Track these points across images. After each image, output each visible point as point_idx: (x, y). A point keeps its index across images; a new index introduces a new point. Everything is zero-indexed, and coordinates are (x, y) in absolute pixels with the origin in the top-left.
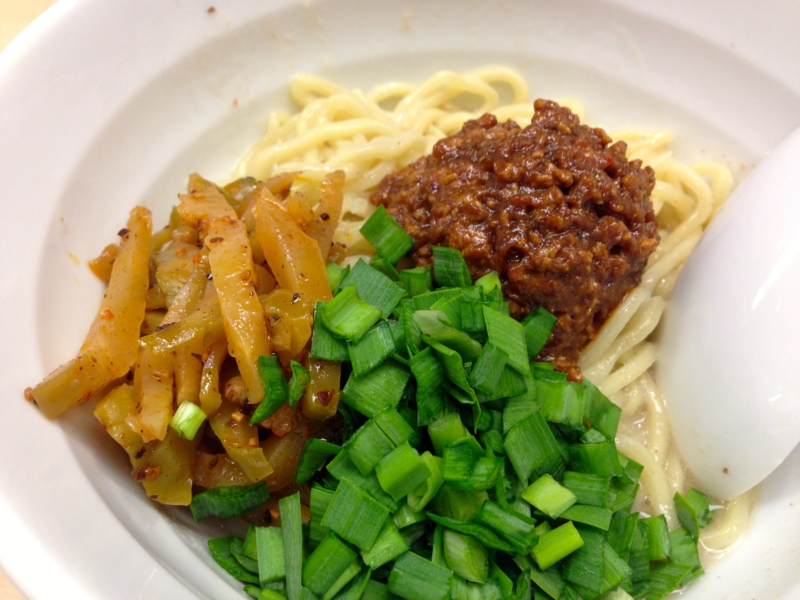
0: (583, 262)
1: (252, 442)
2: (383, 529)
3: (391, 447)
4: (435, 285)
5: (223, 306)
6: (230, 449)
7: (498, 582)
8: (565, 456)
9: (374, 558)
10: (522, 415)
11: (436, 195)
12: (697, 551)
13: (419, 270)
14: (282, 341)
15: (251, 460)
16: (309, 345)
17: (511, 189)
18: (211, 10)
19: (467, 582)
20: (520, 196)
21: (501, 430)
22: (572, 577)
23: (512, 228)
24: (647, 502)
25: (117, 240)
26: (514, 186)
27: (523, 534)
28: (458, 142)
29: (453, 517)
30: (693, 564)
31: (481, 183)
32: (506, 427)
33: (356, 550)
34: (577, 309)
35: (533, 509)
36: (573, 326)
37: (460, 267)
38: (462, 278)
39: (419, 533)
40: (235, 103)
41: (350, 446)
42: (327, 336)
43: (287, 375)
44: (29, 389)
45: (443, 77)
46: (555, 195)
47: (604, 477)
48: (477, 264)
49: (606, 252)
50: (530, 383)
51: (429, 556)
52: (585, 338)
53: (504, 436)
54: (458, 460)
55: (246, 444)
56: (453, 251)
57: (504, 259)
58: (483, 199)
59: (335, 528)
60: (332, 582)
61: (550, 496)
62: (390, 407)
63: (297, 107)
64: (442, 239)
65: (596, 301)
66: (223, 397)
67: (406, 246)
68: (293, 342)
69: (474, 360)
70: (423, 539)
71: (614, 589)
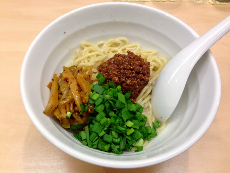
0: (135, 83)
1: (80, 117)
2: (102, 131)
3: (102, 118)
4: (110, 87)
5: (74, 96)
6: (76, 119)
7: (120, 138)
8: (133, 117)
9: (100, 135)
10: (125, 111)
11: (109, 71)
12: (156, 132)
13: (107, 85)
14: (84, 101)
15: (80, 121)
16: (88, 102)
17: (122, 70)
18: (65, 33)
19: (115, 138)
20: (124, 72)
21: (121, 113)
22: (133, 137)
23: (122, 77)
24: (148, 124)
25: (52, 81)
26: (123, 70)
27: (123, 130)
28: (113, 60)
29: (113, 128)
30: (155, 134)
31: (117, 69)
32: (122, 113)
33: (98, 134)
34: (135, 91)
35: (127, 126)
36: (134, 94)
37: (114, 84)
38: (114, 87)
39: (108, 131)
40: (70, 49)
41: (96, 118)
42: (91, 100)
43: (85, 106)
44: (44, 111)
45: (111, 40)
46: (130, 72)
47: (139, 120)
48: (117, 84)
49: (140, 81)
50: (126, 105)
51: (109, 134)
52: (137, 95)
53: (121, 114)
54: (113, 119)
55: (79, 118)
56: (112, 82)
57: (121, 83)
58: (117, 72)
59: (94, 131)
60: (94, 139)
61: (130, 124)
62: (102, 111)
63: (83, 49)
64: (111, 79)
65: (138, 89)
66: (74, 110)
67: (104, 80)
68: (86, 101)
69: (116, 102)
70: (108, 132)
71: (140, 138)
